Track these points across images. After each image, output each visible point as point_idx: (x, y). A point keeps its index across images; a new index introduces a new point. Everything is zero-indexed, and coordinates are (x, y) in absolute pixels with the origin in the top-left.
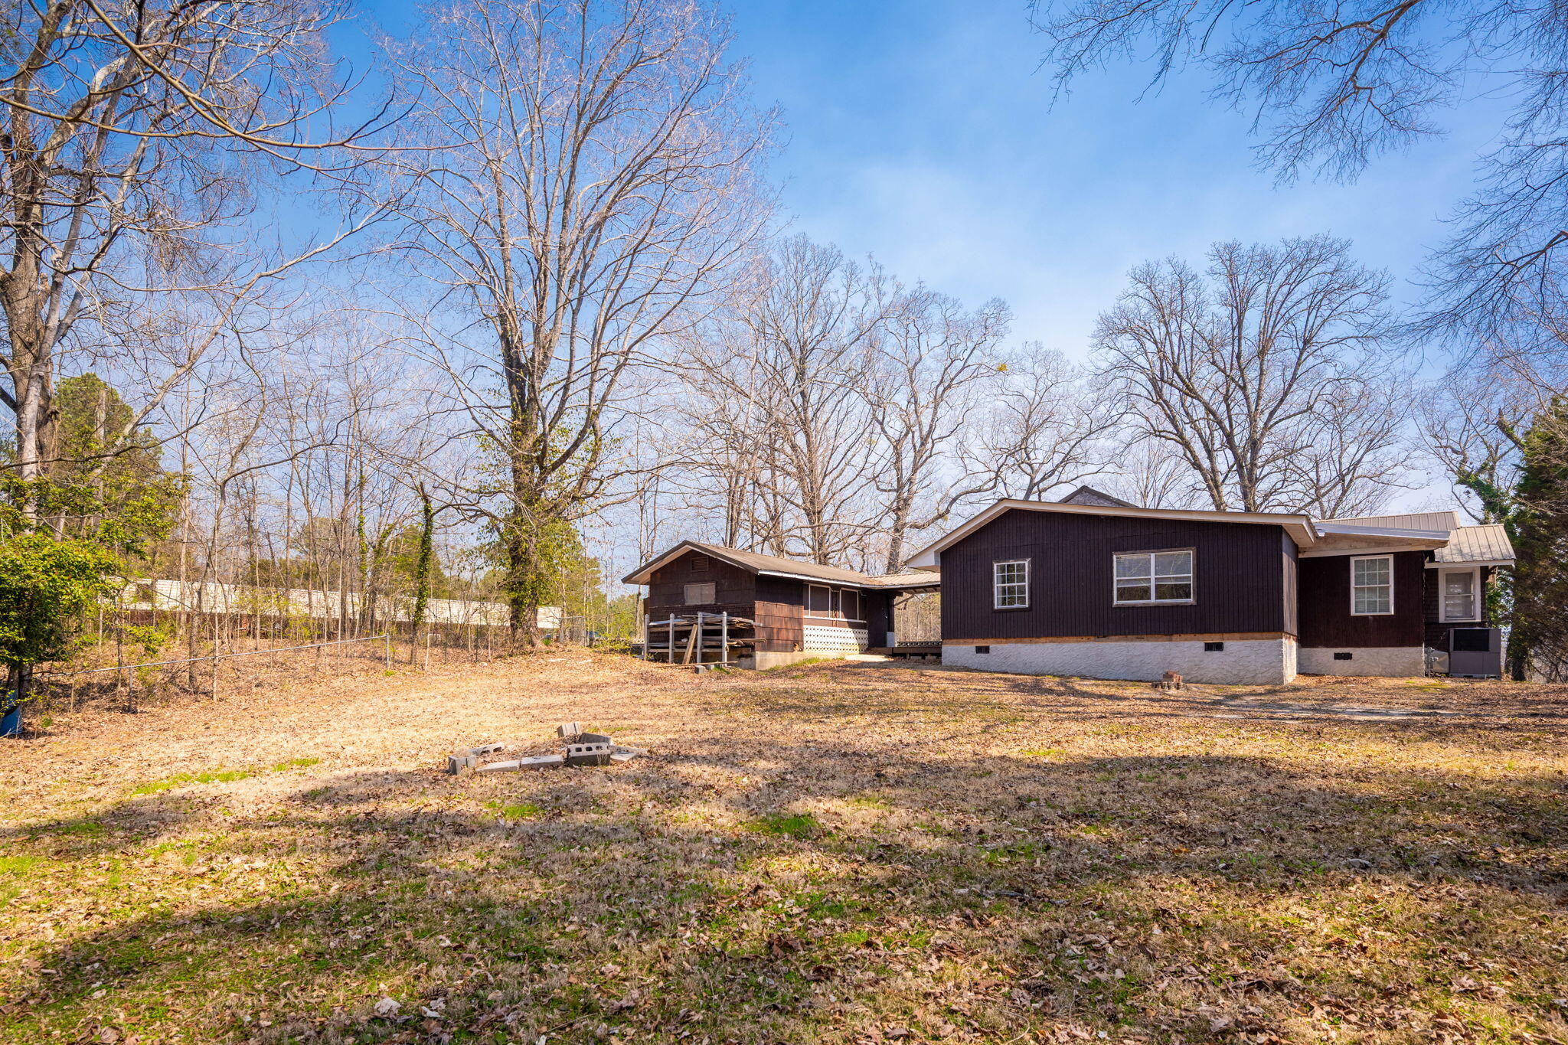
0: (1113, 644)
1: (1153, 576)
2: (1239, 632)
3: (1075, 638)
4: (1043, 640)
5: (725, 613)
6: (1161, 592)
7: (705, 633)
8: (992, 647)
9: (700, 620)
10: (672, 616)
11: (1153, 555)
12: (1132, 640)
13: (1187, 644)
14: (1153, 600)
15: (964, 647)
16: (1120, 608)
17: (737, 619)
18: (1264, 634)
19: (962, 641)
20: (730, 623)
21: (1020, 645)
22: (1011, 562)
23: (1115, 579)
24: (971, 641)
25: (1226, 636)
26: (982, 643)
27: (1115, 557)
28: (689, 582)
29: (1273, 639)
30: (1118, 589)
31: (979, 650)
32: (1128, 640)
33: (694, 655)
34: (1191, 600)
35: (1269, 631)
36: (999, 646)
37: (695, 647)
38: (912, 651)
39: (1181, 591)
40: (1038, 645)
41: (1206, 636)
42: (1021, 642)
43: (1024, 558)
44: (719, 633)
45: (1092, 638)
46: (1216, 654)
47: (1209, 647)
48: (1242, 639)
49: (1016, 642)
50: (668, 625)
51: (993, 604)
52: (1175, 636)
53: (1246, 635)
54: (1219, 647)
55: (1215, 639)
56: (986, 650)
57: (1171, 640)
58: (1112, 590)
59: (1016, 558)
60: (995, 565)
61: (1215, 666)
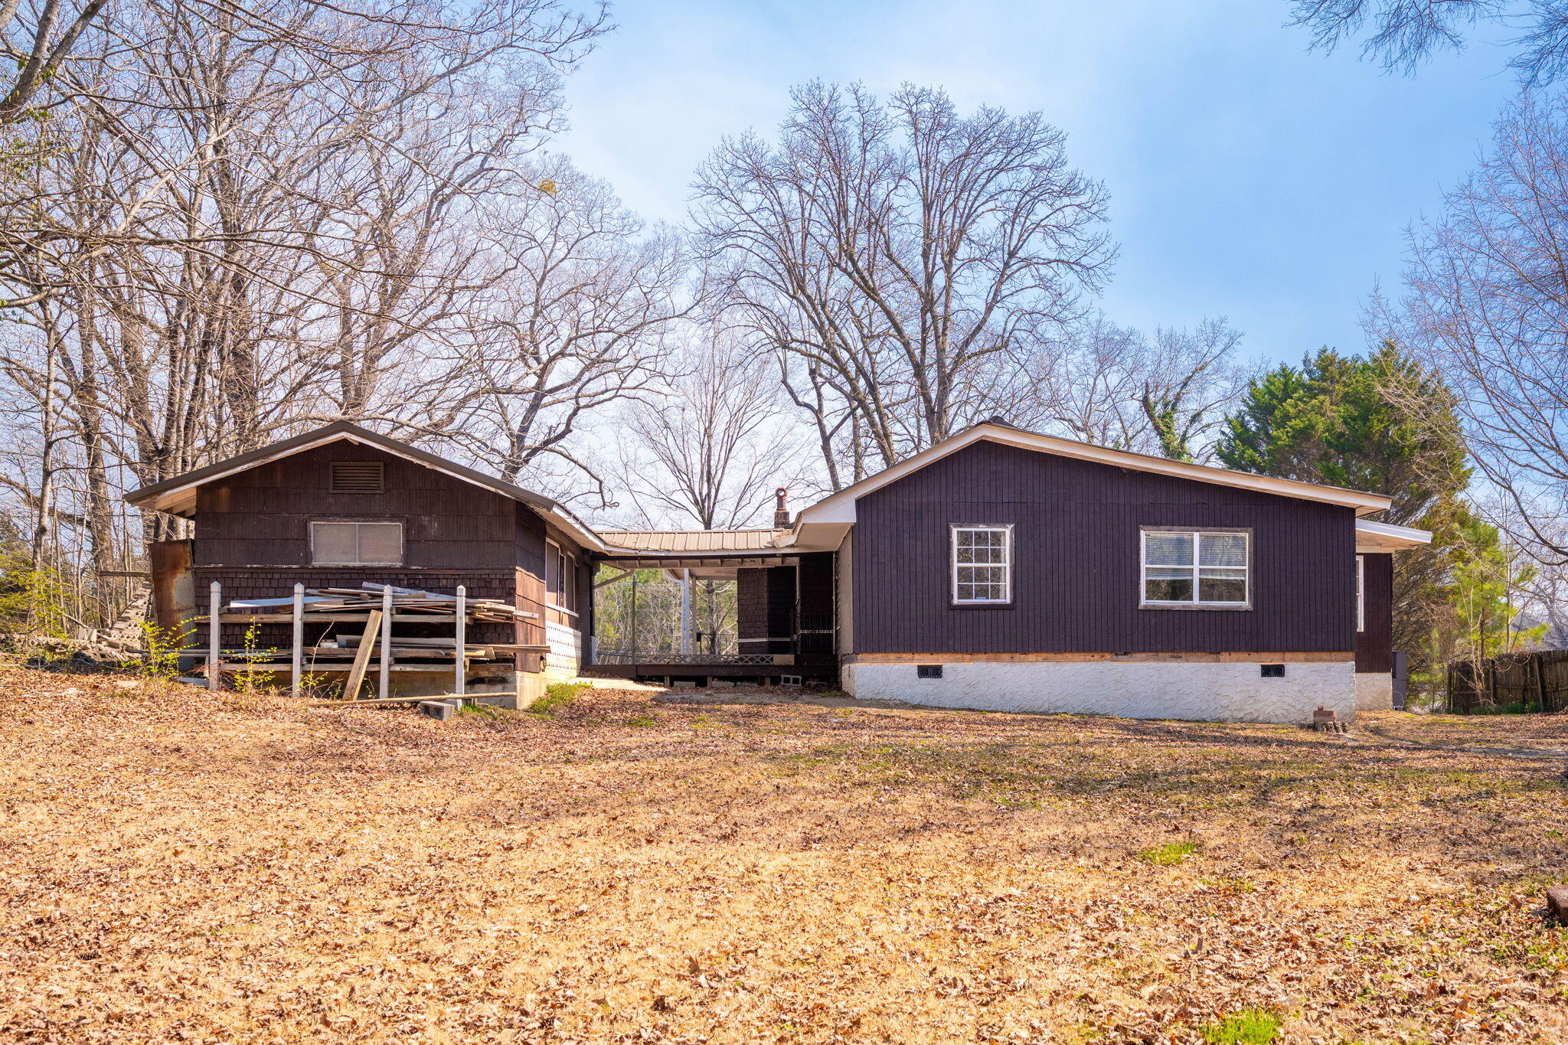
0: (1139, 664)
1: (1196, 566)
2: (1305, 650)
3: (1081, 656)
4: (1032, 657)
5: (461, 589)
6: (1210, 589)
7: (398, 629)
8: (947, 667)
9: (387, 602)
10: (299, 588)
11: (1196, 536)
12: (1165, 660)
13: (1240, 666)
14: (1196, 602)
15: (898, 666)
16: (1148, 611)
17: (489, 603)
18: (1333, 654)
19: (892, 656)
20: (470, 610)
21: (994, 664)
22: (982, 528)
23: (1143, 566)
24: (909, 656)
25: (1288, 655)
26: (929, 660)
27: (1143, 533)
28: (323, 516)
29: (1343, 661)
30: (1149, 583)
31: (924, 672)
32: (1159, 660)
33: (372, 678)
34: (1246, 604)
35: (1340, 650)
36: (960, 666)
37: (375, 660)
38: (674, 673)
39: (1234, 589)
40: (1023, 665)
41: (1264, 655)
42: (996, 660)
43: (1003, 522)
44: (449, 630)
45: (1108, 656)
46: (1275, 680)
47: (1267, 671)
48: (1307, 660)
49: (988, 660)
50: (289, 609)
51: (950, 596)
52: (1224, 656)
53: (1311, 655)
54: (1278, 671)
55: (1273, 659)
56: (936, 672)
57: (1218, 661)
58: (1138, 584)
59: (988, 522)
60: (955, 531)
61: (1274, 698)
